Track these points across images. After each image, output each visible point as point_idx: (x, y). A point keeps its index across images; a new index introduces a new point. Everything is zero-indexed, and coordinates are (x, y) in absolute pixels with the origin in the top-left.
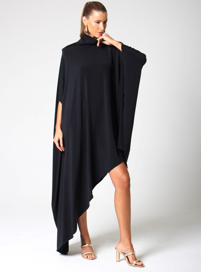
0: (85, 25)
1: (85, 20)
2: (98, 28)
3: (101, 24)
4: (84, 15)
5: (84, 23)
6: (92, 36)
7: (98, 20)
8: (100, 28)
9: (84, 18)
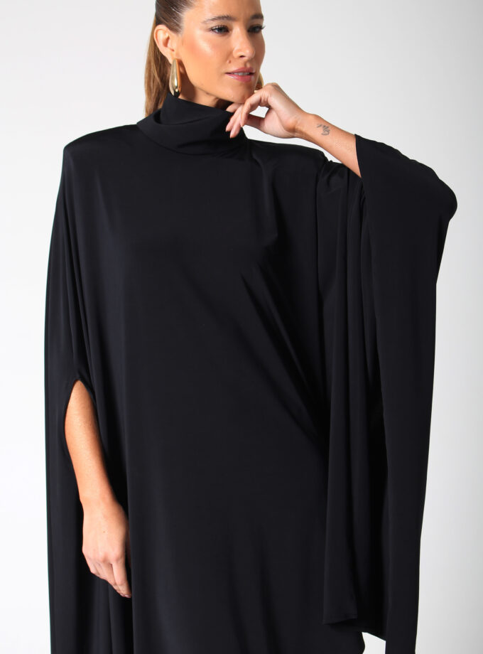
0: (171, 61)
1: (166, 43)
2: (228, 56)
3: (238, 33)
4: (158, 22)
5: (165, 52)
6: (205, 100)
7: (219, 18)
8: (236, 54)
9: (163, 32)
